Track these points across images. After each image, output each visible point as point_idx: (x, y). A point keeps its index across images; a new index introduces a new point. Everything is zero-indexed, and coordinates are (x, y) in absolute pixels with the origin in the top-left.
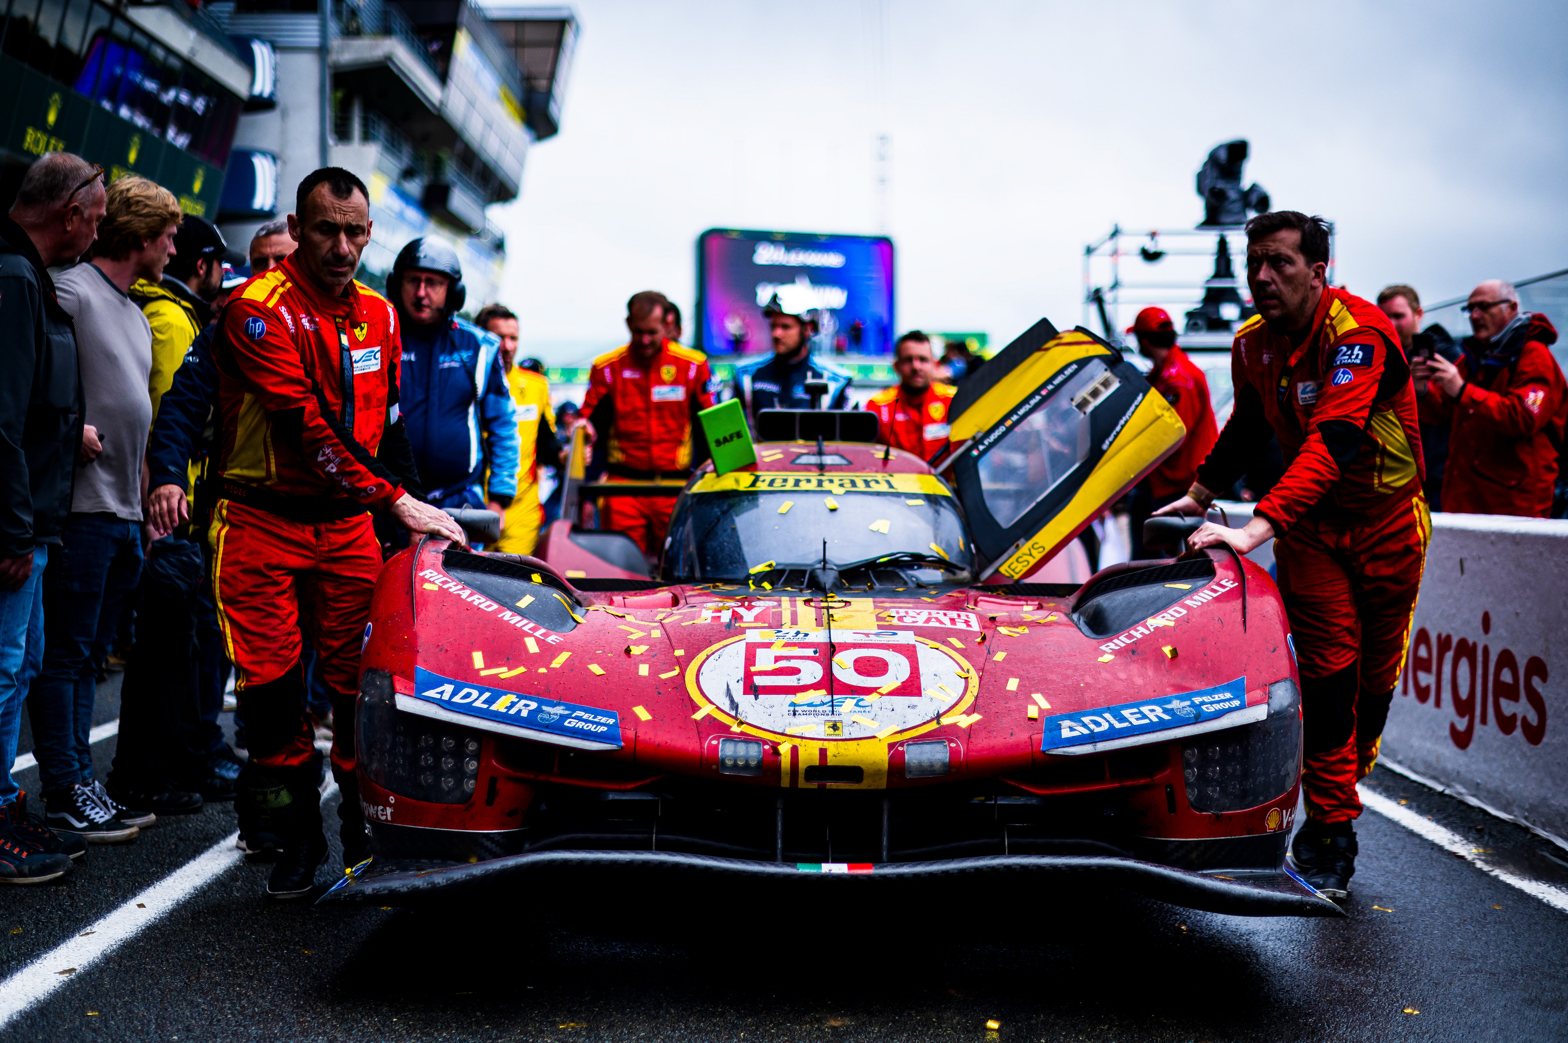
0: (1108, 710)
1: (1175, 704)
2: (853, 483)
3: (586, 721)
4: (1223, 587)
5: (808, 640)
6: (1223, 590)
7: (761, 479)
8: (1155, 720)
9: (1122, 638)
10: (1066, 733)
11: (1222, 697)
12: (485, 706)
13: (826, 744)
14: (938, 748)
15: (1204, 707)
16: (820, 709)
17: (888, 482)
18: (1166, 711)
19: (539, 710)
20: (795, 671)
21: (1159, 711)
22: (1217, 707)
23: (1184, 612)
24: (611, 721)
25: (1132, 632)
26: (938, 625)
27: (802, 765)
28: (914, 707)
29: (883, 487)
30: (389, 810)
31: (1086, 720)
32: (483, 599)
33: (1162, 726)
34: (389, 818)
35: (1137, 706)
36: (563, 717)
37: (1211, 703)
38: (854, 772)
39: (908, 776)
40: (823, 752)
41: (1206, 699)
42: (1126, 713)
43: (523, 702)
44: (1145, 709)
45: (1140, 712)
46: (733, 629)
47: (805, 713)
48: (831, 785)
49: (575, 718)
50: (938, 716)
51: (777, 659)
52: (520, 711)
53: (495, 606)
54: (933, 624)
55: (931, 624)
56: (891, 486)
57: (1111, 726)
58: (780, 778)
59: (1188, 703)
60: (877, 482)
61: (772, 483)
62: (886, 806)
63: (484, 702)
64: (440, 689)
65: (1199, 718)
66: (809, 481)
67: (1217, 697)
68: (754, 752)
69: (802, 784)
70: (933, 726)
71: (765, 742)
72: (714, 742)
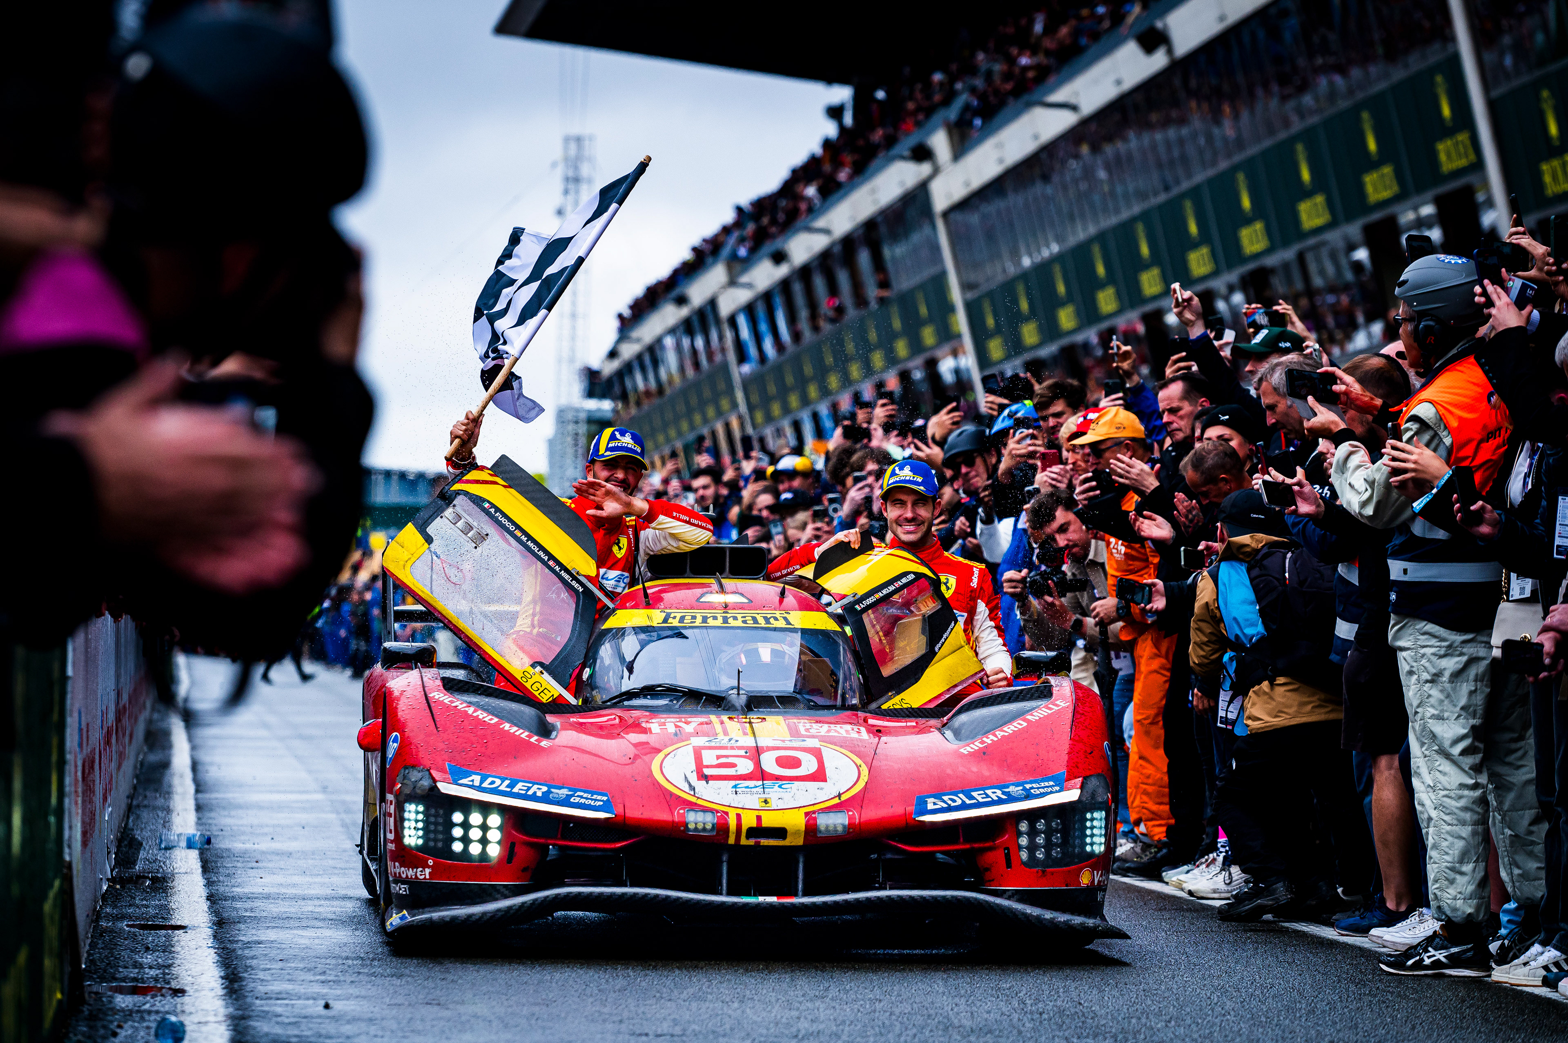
0: (962, 792)
1: (1012, 789)
2: (755, 620)
3: (587, 799)
4: (1057, 705)
5: (738, 744)
6: (1057, 708)
7: (672, 615)
8: (996, 798)
9: (976, 743)
10: (930, 806)
11: (1047, 784)
12: (509, 790)
13: (761, 813)
14: (840, 815)
15: (1032, 791)
16: (755, 790)
17: (785, 619)
18: (1003, 793)
19: (549, 792)
20: (733, 765)
21: (999, 793)
22: (1042, 790)
23: (1025, 724)
24: (605, 798)
25: (985, 739)
26: (836, 734)
27: (745, 826)
28: (822, 789)
29: (781, 624)
30: (428, 871)
31: (946, 798)
32: (485, 715)
33: (1000, 802)
34: (428, 877)
35: (983, 789)
36: (569, 797)
37: (1038, 788)
38: (780, 832)
39: (819, 835)
40: (759, 818)
41: (1034, 785)
42: (974, 794)
43: (536, 786)
44: (989, 792)
45: (985, 794)
46: (680, 737)
47: (744, 793)
48: (764, 842)
49: (578, 796)
50: (839, 795)
51: (718, 757)
52: (535, 793)
53: (496, 720)
54: (832, 734)
55: (831, 734)
56: (788, 623)
57: (963, 802)
58: (728, 837)
59: (1021, 788)
60: (776, 619)
61: (682, 619)
62: (801, 860)
63: (507, 786)
64: (470, 778)
65: (1028, 796)
66: (715, 618)
67: (1043, 785)
68: (709, 820)
69: (744, 841)
70: (837, 801)
71: (717, 812)
72: (682, 811)
